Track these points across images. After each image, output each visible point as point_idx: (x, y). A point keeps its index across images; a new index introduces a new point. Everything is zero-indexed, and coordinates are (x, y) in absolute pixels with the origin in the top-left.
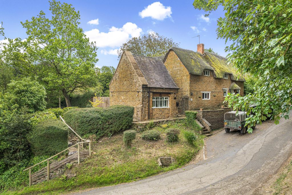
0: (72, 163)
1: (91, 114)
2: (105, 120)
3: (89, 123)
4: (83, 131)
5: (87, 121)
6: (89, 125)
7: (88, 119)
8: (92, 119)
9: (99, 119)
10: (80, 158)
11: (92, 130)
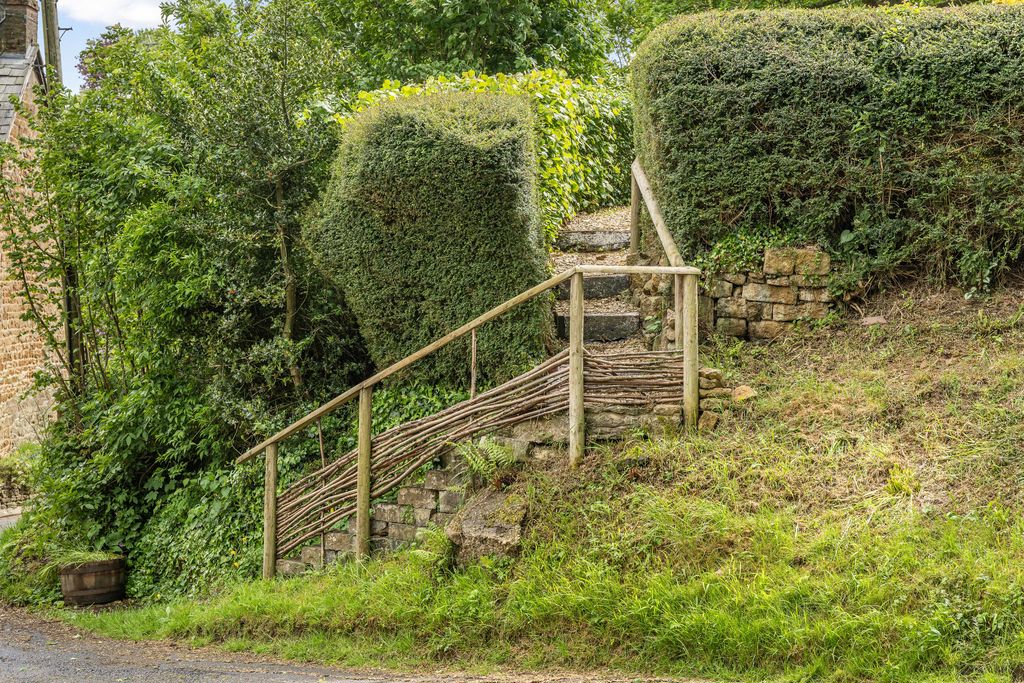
0: (522, 437)
1: (777, 49)
2: (919, 109)
3: (751, 128)
4: (699, 205)
5: (730, 109)
6: (753, 153)
7: (749, 92)
8: (778, 95)
9: (854, 99)
10: (587, 411)
11: (783, 196)
